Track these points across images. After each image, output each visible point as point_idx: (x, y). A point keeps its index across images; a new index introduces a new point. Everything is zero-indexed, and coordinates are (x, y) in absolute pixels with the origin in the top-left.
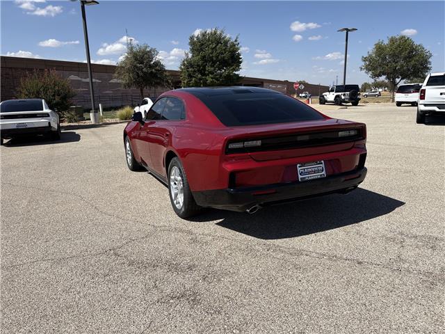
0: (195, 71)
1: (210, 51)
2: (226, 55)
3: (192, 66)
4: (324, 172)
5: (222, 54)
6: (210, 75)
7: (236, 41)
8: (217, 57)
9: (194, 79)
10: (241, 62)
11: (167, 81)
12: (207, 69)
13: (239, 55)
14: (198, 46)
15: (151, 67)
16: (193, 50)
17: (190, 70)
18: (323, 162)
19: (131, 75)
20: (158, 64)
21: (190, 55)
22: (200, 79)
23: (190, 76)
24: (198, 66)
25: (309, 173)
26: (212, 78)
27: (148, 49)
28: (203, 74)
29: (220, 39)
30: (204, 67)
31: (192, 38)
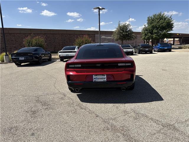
0: (148, 33)
1: (156, 23)
2: (164, 24)
3: (147, 30)
4: (106, 79)
5: (162, 24)
6: (155, 34)
7: (170, 17)
8: (159, 26)
9: (147, 36)
10: (173, 27)
11: (133, 38)
12: (154, 32)
13: (172, 24)
14: (151, 21)
15: (126, 32)
16: (148, 23)
17: (146, 32)
18: (106, 75)
19: (118, 36)
20: (130, 30)
21: (147, 26)
22: (150, 36)
23: (146, 35)
24: (150, 30)
25: (98, 79)
26: (155, 35)
27: (126, 25)
28: (152, 34)
29: (162, 17)
30: (152, 31)
31: (148, 18)
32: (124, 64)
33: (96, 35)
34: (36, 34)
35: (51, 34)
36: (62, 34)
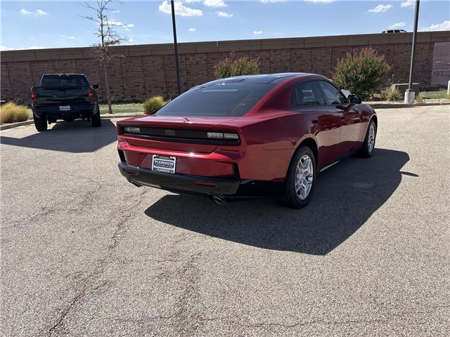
4: (174, 169)
18: (174, 158)
25: (161, 165)
32: (218, 135)
33: (436, 44)
34: (271, 52)
35: (307, 49)
36: (334, 47)
